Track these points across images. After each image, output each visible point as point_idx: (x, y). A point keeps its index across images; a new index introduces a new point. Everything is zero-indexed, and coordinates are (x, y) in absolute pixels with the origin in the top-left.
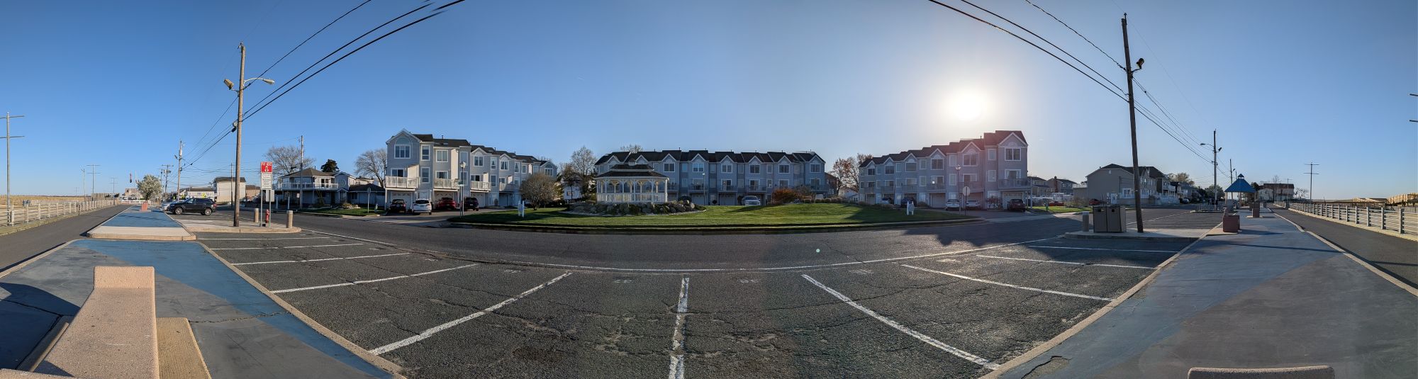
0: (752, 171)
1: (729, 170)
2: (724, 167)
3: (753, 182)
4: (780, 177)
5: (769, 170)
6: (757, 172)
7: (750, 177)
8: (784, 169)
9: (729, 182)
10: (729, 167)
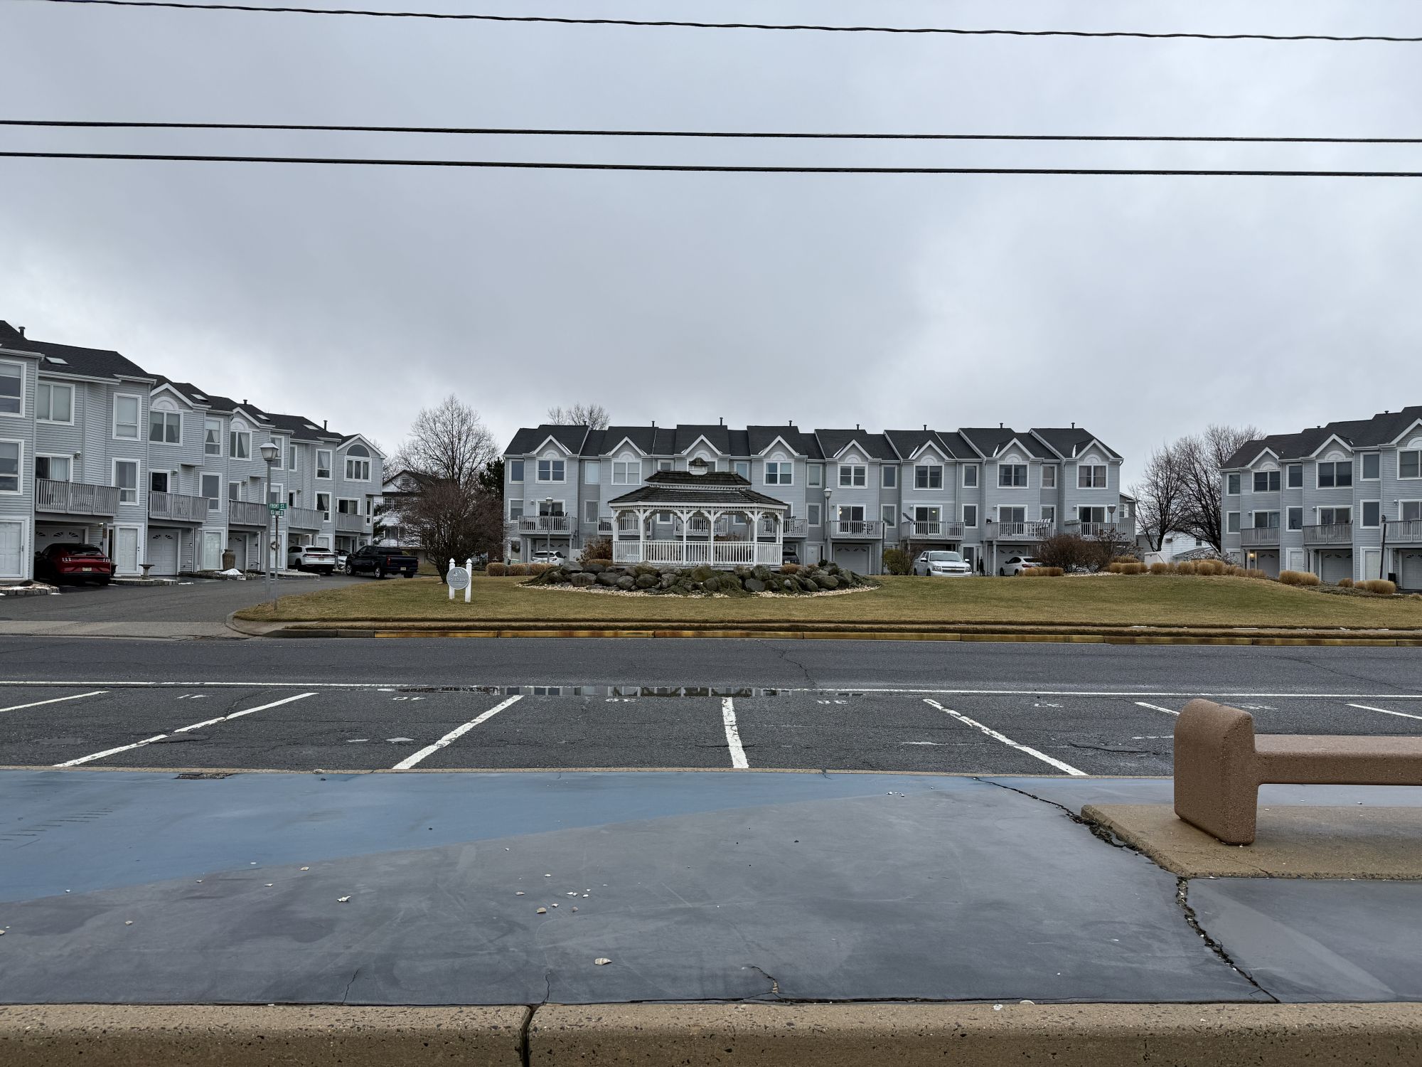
0: (921, 482)
1: (860, 481)
2: (846, 471)
3: (922, 513)
4: (998, 498)
5: (970, 479)
6: (936, 482)
7: (914, 498)
8: (1012, 476)
9: (858, 512)
10: (860, 471)
